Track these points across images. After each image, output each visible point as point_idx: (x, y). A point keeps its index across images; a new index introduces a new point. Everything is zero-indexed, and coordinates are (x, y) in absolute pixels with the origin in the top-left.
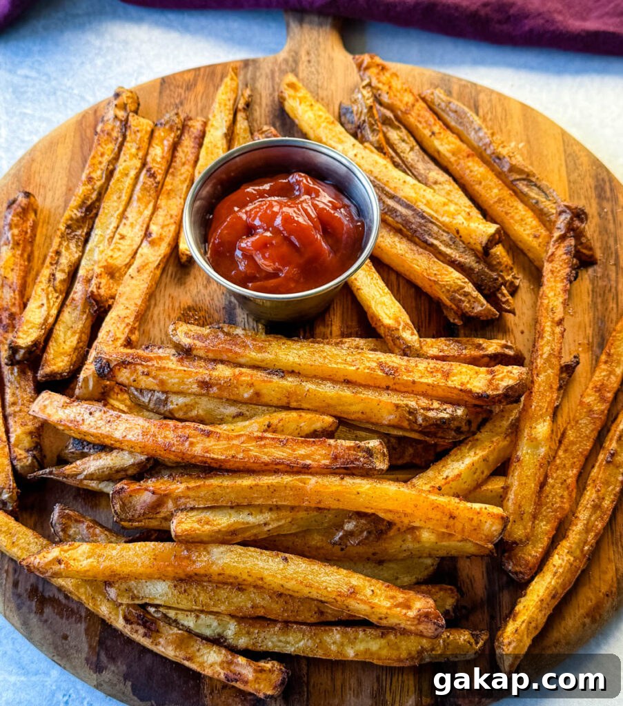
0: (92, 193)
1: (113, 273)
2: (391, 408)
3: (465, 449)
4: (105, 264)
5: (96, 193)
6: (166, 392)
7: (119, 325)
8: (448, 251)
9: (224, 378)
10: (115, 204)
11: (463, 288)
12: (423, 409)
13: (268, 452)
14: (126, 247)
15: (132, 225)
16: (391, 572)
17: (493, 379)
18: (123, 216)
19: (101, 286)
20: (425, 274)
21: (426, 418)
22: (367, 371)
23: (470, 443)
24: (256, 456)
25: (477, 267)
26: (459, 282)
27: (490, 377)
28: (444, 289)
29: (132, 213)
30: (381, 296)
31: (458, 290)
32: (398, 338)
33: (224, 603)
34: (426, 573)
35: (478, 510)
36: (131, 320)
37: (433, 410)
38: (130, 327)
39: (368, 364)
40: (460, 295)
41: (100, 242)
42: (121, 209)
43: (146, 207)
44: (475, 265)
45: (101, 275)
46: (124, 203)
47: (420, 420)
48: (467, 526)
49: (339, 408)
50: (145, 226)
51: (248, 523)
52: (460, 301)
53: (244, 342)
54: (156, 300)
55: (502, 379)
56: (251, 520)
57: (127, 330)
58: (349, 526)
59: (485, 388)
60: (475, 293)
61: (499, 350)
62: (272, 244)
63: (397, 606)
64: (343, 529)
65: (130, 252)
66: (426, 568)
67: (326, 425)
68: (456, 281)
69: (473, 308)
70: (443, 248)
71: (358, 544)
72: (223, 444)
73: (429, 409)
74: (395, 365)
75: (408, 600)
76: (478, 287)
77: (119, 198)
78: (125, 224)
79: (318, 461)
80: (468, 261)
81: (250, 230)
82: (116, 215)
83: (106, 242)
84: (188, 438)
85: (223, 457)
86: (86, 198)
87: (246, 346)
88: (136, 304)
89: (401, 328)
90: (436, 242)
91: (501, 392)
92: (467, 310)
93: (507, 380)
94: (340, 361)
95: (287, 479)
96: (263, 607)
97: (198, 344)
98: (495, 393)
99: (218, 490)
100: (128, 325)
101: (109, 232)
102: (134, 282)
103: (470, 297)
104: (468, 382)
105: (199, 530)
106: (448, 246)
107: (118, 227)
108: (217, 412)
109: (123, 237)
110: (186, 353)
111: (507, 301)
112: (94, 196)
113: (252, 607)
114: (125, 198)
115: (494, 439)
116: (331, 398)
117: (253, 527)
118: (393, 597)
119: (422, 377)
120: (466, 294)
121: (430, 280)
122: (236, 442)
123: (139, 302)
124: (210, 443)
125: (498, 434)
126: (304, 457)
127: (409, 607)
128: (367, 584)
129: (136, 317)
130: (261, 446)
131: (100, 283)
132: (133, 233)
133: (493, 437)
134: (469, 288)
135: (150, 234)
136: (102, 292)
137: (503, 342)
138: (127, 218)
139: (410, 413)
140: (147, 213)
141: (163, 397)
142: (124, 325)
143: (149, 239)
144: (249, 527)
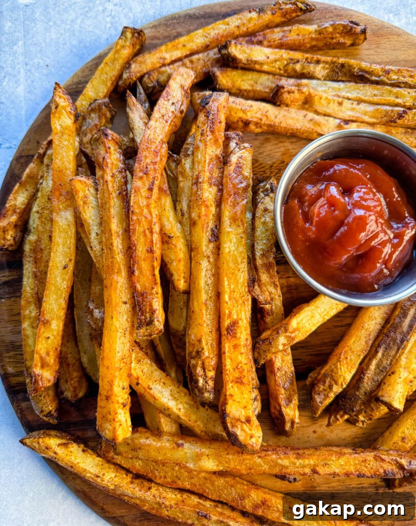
0: (376, 76)
1: (307, 103)
2: (199, 335)
3: (186, 399)
4: (313, 95)
5: (377, 79)
6: (193, 154)
7: (259, 113)
8: (373, 367)
9: (202, 193)
10: (369, 94)
11: (336, 383)
12: (203, 363)
13: (140, 239)
14: (333, 108)
15: (353, 109)
16: (89, 348)
17: (242, 422)
18: (360, 101)
19: (292, 95)
20: (346, 349)
21: (195, 366)
22: (227, 312)
23: (192, 403)
24: (135, 230)
25: (361, 394)
26: (340, 381)
27: (243, 420)
28: (333, 367)
29: (363, 106)
30: (320, 314)
31: (334, 380)
32: (278, 333)
33: (44, 228)
34: (92, 375)
35: (117, 420)
36: (264, 120)
37: (204, 371)
38: (259, 121)
39: (234, 312)
40: (330, 382)
41: (333, 88)
42: (366, 98)
43: (372, 117)
44: (362, 391)
45: (302, 93)
46: (371, 99)
47: (193, 362)
48: (105, 410)
49: (194, 292)
50: (354, 119)
51: (90, 234)
52: (324, 382)
53: (238, 204)
54: (296, 142)
55: (243, 430)
56: (93, 236)
57: (255, 120)
58: (97, 313)
59: (231, 416)
60: (332, 396)
61: (287, 418)
62: (334, 211)
63: (42, 359)
64: (96, 308)
65: (328, 111)
66: (94, 375)
67: (176, 283)
68: (342, 378)
69: (319, 394)
70: (374, 362)
71: (88, 322)
72: (143, 202)
73: (204, 369)
74: (238, 335)
75: (48, 365)
76: (339, 397)
77: (375, 95)
78: (353, 104)
79: (138, 281)
80: (365, 385)
81: (347, 191)
82: (359, 96)
83: (335, 93)
84: (145, 174)
85: (132, 204)
86: (371, 73)
87: (234, 206)
88: (281, 123)
89: (288, 334)
90: (380, 355)
91: (230, 430)
92: (317, 389)
93: (243, 434)
94: (232, 286)
95: (120, 258)
96: (42, 257)
97: (232, 168)
98: (229, 424)
99: (108, 206)
100: (261, 119)
101: (344, 94)
102: (301, 118)
103: (329, 390)
104: (234, 400)
105: (78, 197)
106: (378, 366)
107: (349, 99)
108: (183, 195)
109: (340, 104)
110: (224, 160)
111: (338, 420)
112: (374, 78)
113: (41, 249)
114: (375, 99)
115: (199, 423)
116: (198, 284)
117: (88, 239)
118: (48, 354)
119: (231, 359)
120: (331, 387)
121: (341, 354)
122: (145, 211)
123: (283, 125)
124: (144, 192)
125: (205, 425)
126: (140, 269)
127: (42, 367)
128: (55, 333)
129: (270, 126)
130: (144, 232)
131: (293, 92)
132: (347, 111)
133: (202, 421)
134: (337, 389)
135: (347, 124)
136: (286, 96)
137: (297, 420)
138: (358, 104)
139: (198, 352)
140: (367, 119)
141: (189, 153)
142: (260, 117)
143: (342, 124)
144: (88, 235)
